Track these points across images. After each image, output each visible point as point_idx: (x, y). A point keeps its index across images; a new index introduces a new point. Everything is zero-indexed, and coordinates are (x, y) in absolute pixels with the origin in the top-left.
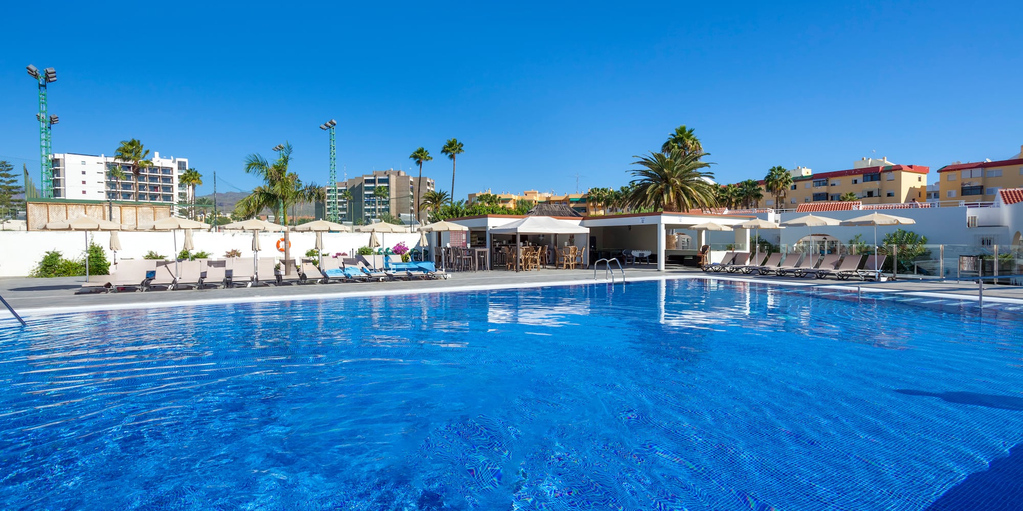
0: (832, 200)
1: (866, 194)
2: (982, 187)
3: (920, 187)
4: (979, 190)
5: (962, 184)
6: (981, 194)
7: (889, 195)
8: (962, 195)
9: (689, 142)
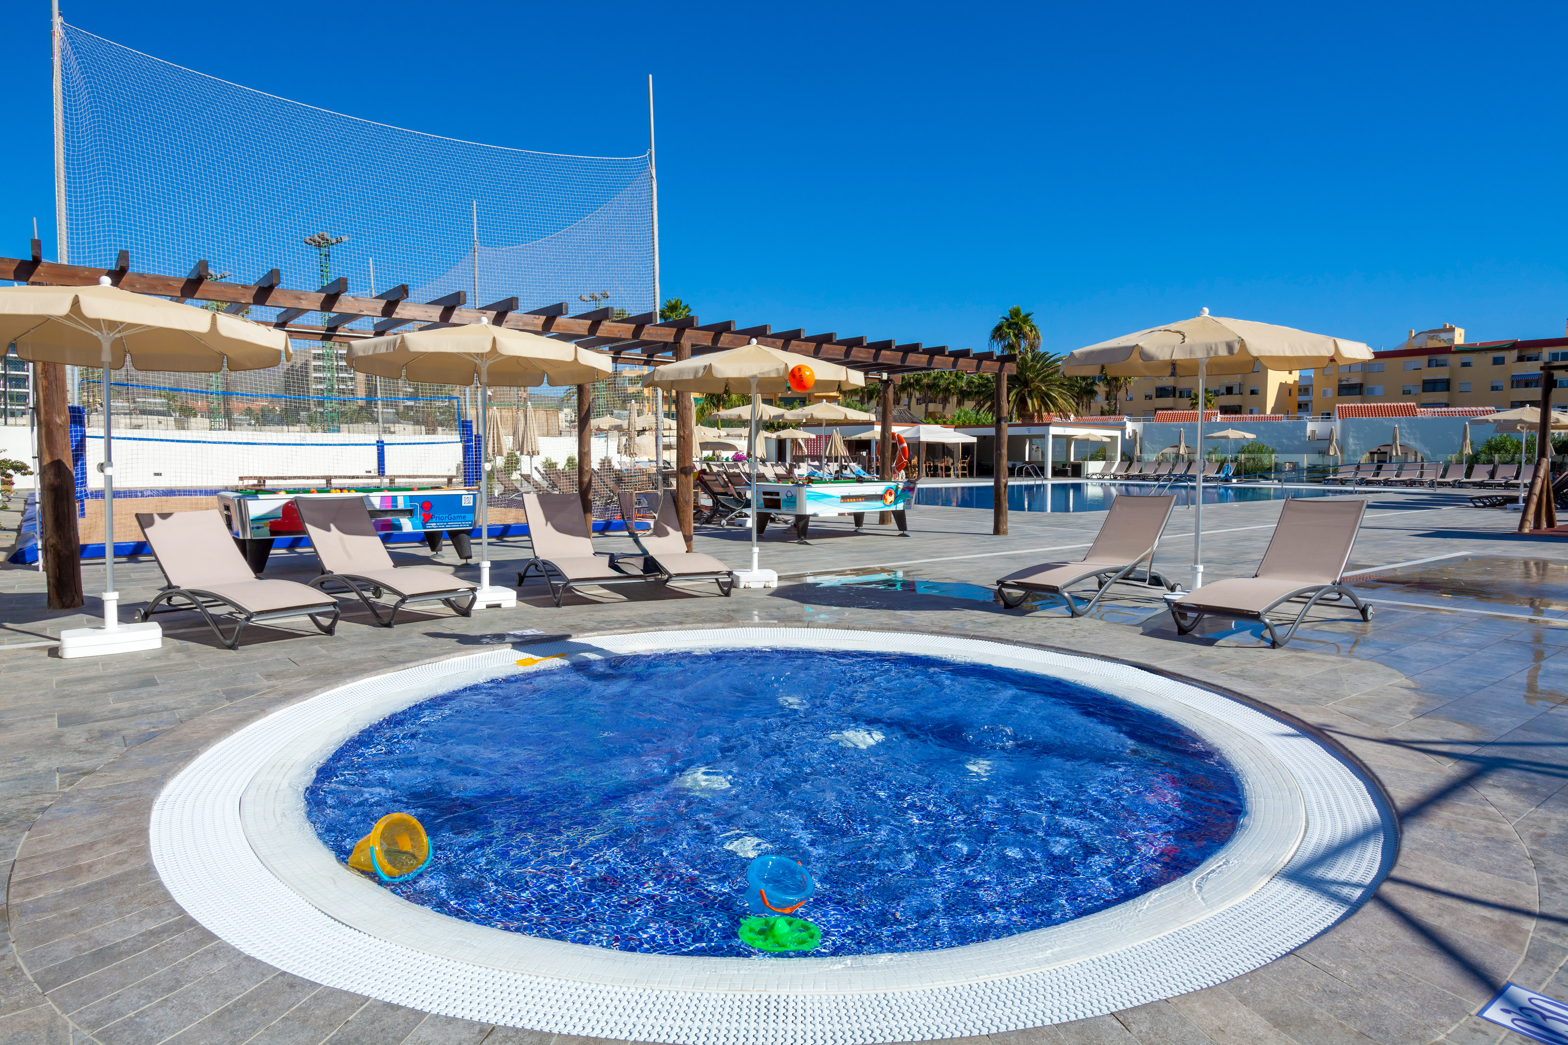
0: (1181, 396)
1: (1224, 390)
2: (1361, 385)
3: (1292, 383)
4: (1358, 390)
5: (1340, 381)
6: (1360, 394)
7: (1253, 392)
8: (1339, 395)
9: (1027, 329)
